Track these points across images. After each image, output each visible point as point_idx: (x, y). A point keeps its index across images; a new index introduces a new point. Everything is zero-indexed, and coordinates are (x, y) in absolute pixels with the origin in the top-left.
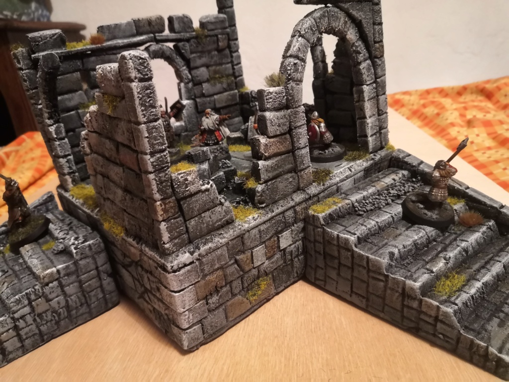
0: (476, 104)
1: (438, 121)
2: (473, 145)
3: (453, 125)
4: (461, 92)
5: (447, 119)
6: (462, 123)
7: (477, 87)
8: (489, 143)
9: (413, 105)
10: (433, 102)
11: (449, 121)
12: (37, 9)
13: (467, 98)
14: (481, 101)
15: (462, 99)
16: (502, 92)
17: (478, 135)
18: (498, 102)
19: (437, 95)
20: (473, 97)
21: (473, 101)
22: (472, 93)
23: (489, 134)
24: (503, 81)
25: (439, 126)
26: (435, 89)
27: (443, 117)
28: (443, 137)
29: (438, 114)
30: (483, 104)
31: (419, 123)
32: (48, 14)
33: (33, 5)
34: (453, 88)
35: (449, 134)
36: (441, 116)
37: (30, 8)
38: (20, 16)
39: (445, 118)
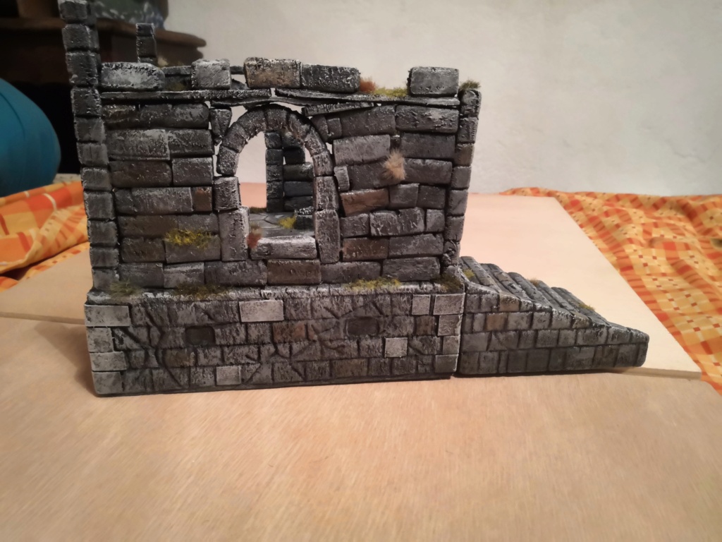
0: (672, 222)
1: (615, 234)
2: (647, 268)
3: (631, 241)
4: (659, 204)
5: (626, 234)
6: (643, 241)
7: (678, 201)
8: (665, 268)
9: (594, 210)
10: (618, 211)
11: (628, 236)
12: (149, 11)
13: (664, 213)
14: (680, 220)
15: (657, 214)
16: (708, 213)
17: (655, 258)
18: (701, 224)
19: (628, 204)
20: (672, 213)
21: (670, 218)
22: (671, 208)
23: (668, 259)
24: (712, 200)
25: (615, 240)
26: (628, 195)
27: (622, 230)
28: (614, 253)
29: (618, 226)
30: (681, 224)
31: (593, 233)
32: (161, 18)
33: (146, 6)
34: (649, 198)
35: (623, 251)
36: (620, 229)
37: (142, 9)
38: (128, 17)
39: (624, 232)
